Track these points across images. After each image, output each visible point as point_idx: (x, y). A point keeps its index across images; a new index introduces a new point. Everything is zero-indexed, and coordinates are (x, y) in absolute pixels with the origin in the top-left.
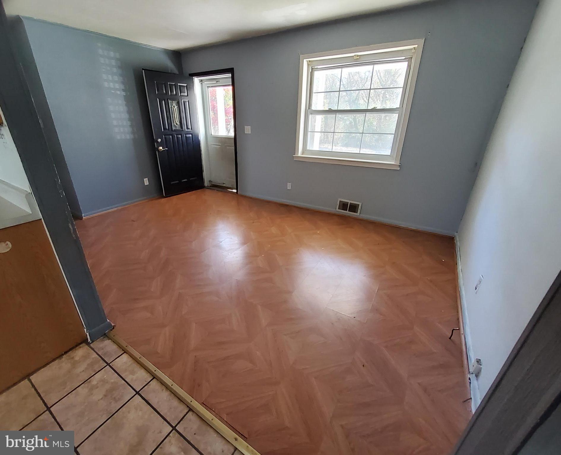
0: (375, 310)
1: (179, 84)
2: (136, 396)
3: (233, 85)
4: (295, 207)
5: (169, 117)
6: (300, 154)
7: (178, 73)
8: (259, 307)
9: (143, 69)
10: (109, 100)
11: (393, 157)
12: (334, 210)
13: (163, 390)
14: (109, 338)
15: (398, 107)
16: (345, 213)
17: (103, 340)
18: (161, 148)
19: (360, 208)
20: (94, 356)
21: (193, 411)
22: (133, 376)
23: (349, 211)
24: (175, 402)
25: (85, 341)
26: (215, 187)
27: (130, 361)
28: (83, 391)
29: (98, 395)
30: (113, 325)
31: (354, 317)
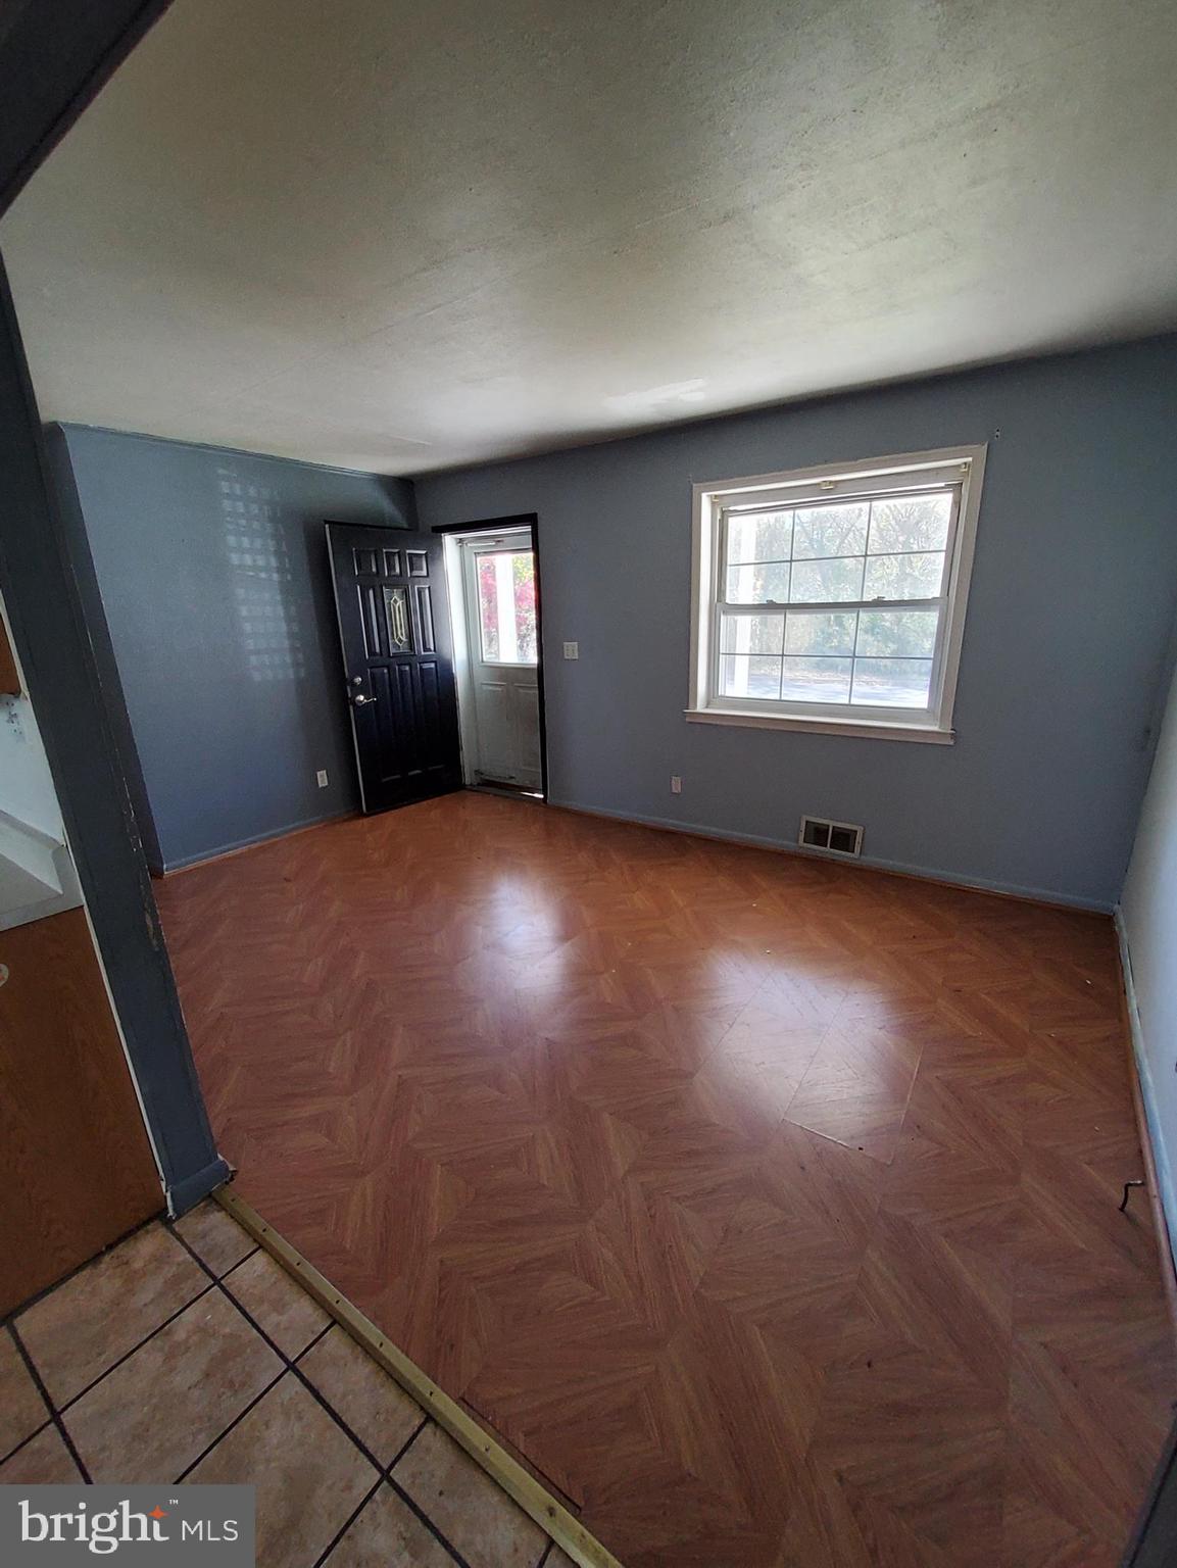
0: (914, 1127)
1: (408, 551)
2: (286, 1376)
3: (536, 548)
4: (690, 836)
5: (383, 627)
6: (700, 707)
7: (406, 526)
8: (607, 1120)
9: (326, 522)
10: (241, 592)
11: (934, 713)
12: (794, 844)
13: (357, 1358)
14: (222, 1208)
15: (938, 596)
16: (821, 852)
17: (204, 1213)
18: (362, 698)
19: (859, 838)
20: (181, 1259)
21: (437, 1424)
22: (280, 1317)
23: (831, 847)
24: (390, 1396)
25: (159, 1215)
26: (491, 786)
27: (273, 1273)
28: (149, 1359)
29: (186, 1375)
30: (231, 1169)
31: (861, 1149)
